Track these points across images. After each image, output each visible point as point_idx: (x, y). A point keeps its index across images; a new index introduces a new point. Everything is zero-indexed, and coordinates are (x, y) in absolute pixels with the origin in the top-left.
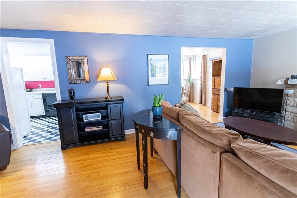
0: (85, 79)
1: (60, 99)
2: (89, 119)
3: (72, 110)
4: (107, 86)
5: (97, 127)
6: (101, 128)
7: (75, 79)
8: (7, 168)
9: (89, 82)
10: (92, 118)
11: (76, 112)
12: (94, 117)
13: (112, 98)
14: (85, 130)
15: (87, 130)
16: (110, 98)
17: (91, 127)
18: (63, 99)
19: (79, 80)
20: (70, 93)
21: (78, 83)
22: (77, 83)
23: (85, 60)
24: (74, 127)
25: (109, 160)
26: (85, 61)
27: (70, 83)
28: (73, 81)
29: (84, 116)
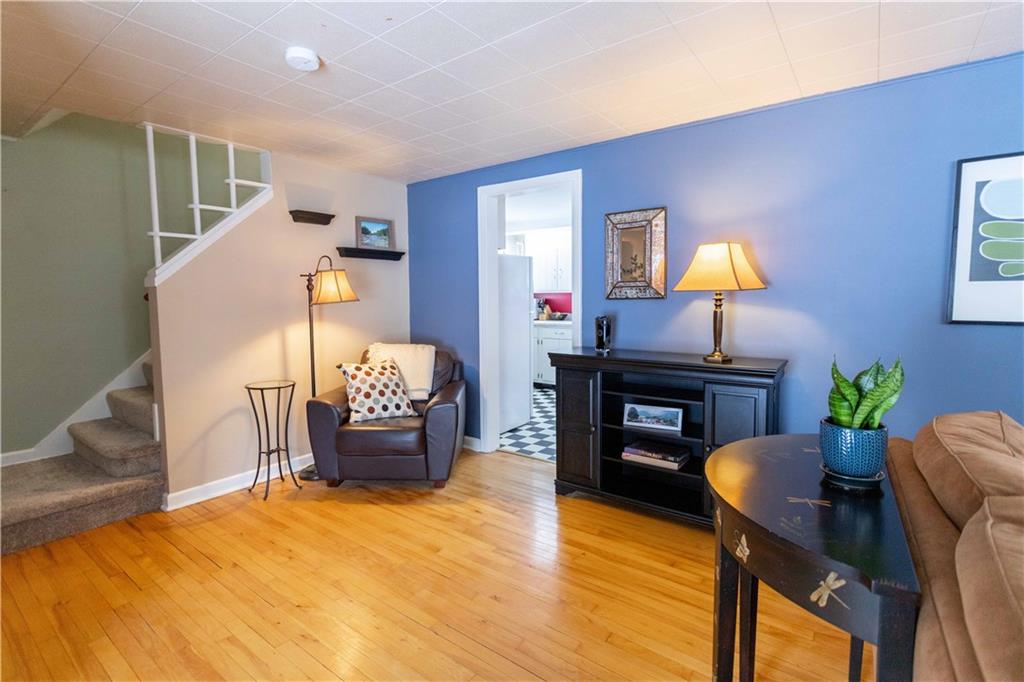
0: (649, 285)
1: (580, 345)
2: (641, 422)
3: (591, 381)
4: (715, 313)
5: (660, 456)
6: (675, 466)
7: (622, 284)
8: (446, 488)
9: (663, 298)
10: (649, 420)
11: (604, 387)
12: (658, 420)
13: (727, 360)
14: (624, 454)
15: (630, 456)
16: (720, 359)
17: (643, 452)
18: (586, 345)
19: (632, 287)
20: (599, 327)
21: (630, 296)
22: (627, 298)
23: (659, 222)
24: (591, 436)
25: (657, 591)
26: (656, 225)
27: (608, 298)
28: (617, 290)
29: (628, 407)
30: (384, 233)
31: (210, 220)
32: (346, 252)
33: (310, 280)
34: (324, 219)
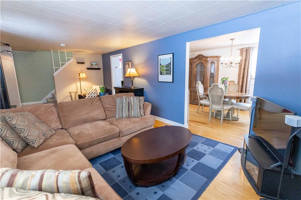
4: (132, 80)
23: (130, 63)
30: (96, 65)
31: (63, 65)
32: (88, 69)
33: (79, 74)
34: (83, 63)
